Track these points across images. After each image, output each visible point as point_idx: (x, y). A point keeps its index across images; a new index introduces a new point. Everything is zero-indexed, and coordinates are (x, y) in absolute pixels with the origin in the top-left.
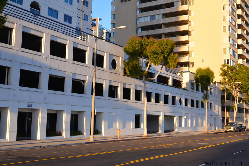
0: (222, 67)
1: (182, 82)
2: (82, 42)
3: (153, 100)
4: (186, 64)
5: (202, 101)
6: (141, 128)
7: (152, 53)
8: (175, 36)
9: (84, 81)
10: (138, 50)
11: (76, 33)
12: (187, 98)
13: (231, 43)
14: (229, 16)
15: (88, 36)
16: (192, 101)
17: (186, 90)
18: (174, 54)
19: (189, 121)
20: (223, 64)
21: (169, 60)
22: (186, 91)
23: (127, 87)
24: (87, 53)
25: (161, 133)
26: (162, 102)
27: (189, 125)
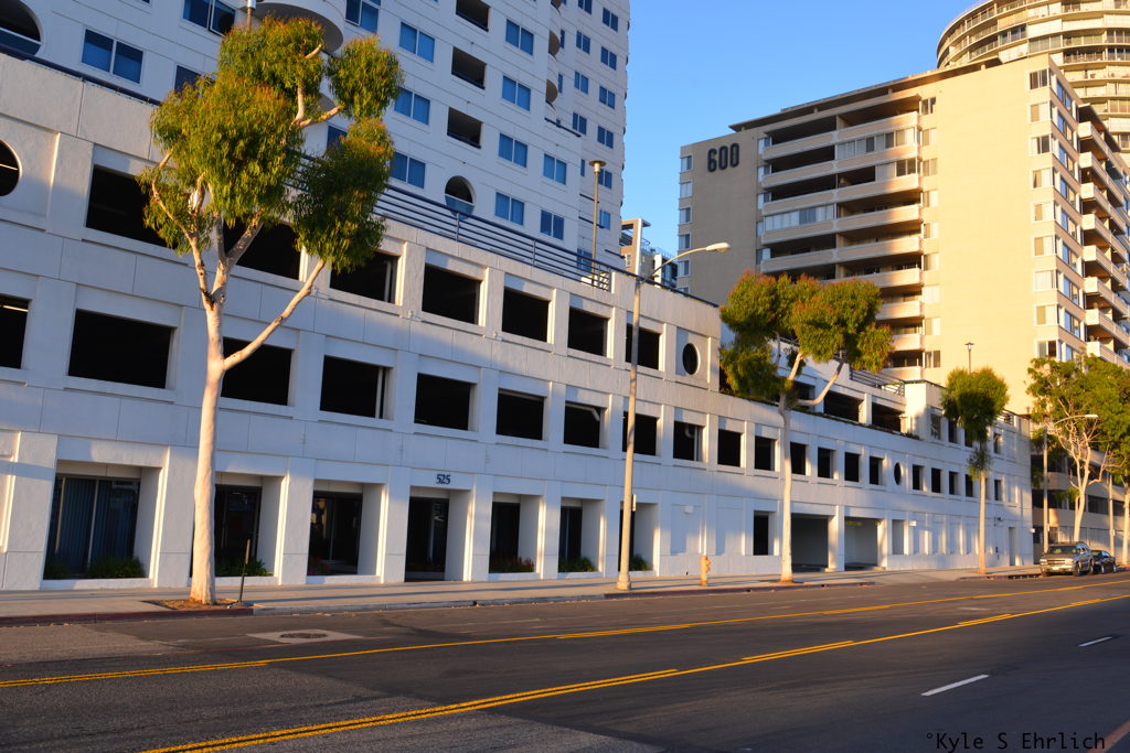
0: (1031, 366)
1: (901, 413)
2: (594, 293)
3: (810, 468)
4: (913, 357)
5: (970, 474)
6: (772, 553)
7: (809, 323)
8: (878, 272)
9: (600, 410)
10: (765, 315)
11: (575, 264)
12: (918, 462)
13: (1062, 289)
14: (1056, 204)
15: (614, 274)
16: (936, 474)
17: (916, 438)
18: (877, 327)
19: (926, 537)
20: (1037, 356)
21: (862, 344)
22: (913, 440)
23: (730, 427)
24: (611, 327)
25: (836, 571)
26: (838, 476)
27: (926, 548)
